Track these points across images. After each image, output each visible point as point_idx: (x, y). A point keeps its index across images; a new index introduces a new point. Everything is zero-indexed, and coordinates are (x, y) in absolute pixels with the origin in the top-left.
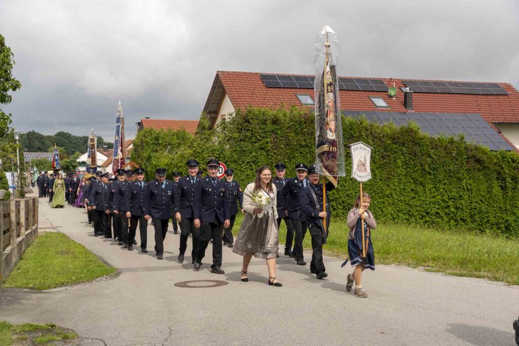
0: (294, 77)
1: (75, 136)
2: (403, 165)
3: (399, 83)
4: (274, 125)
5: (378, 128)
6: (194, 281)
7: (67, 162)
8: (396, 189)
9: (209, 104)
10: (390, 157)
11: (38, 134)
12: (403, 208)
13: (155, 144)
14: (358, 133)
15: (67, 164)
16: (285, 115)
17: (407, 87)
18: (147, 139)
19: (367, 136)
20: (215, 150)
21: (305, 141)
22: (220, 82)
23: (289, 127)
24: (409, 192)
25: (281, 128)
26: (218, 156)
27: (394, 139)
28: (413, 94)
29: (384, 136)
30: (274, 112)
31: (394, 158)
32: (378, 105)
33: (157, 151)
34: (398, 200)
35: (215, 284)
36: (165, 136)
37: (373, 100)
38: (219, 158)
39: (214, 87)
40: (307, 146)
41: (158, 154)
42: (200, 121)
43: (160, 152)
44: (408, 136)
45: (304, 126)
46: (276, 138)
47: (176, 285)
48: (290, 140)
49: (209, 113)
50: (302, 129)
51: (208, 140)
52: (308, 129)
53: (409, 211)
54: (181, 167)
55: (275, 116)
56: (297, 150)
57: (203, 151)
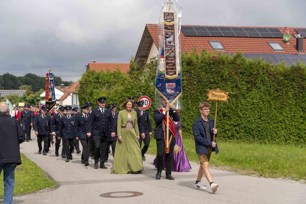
0: (207, 27)
1: (40, 77)
2: (293, 97)
3: (292, 31)
4: (188, 66)
5: (272, 67)
6: (116, 192)
7: (33, 97)
8: (287, 116)
9: (140, 50)
10: (282, 90)
11: (11, 75)
12: (294, 131)
13: (96, 83)
14: (257, 71)
15: (32, 99)
16: (197, 58)
17: (298, 34)
18: (90, 79)
19: (263, 74)
20: (142, 86)
21: (214, 79)
22: (149, 32)
23: (201, 67)
24: (298, 119)
25: (194, 69)
26: (144, 91)
27: (286, 76)
28: (304, 40)
29: (277, 73)
30: (189, 56)
31: (286, 91)
32: (275, 48)
33: (97, 88)
34: (289, 125)
35: (132, 194)
36: (104, 76)
37: (272, 45)
38: (145, 93)
39: (144, 37)
40: (215, 82)
41: (98, 90)
42: (131, 64)
43: (100, 88)
44: (297, 73)
45: (213, 66)
46: (190, 76)
47: (101, 195)
48: (201, 78)
49: (140, 57)
50: (211, 69)
51: (136, 79)
52: (216, 69)
53: (299, 134)
54: (115, 100)
55: (189, 59)
56: (207, 86)
57: (132, 88)
